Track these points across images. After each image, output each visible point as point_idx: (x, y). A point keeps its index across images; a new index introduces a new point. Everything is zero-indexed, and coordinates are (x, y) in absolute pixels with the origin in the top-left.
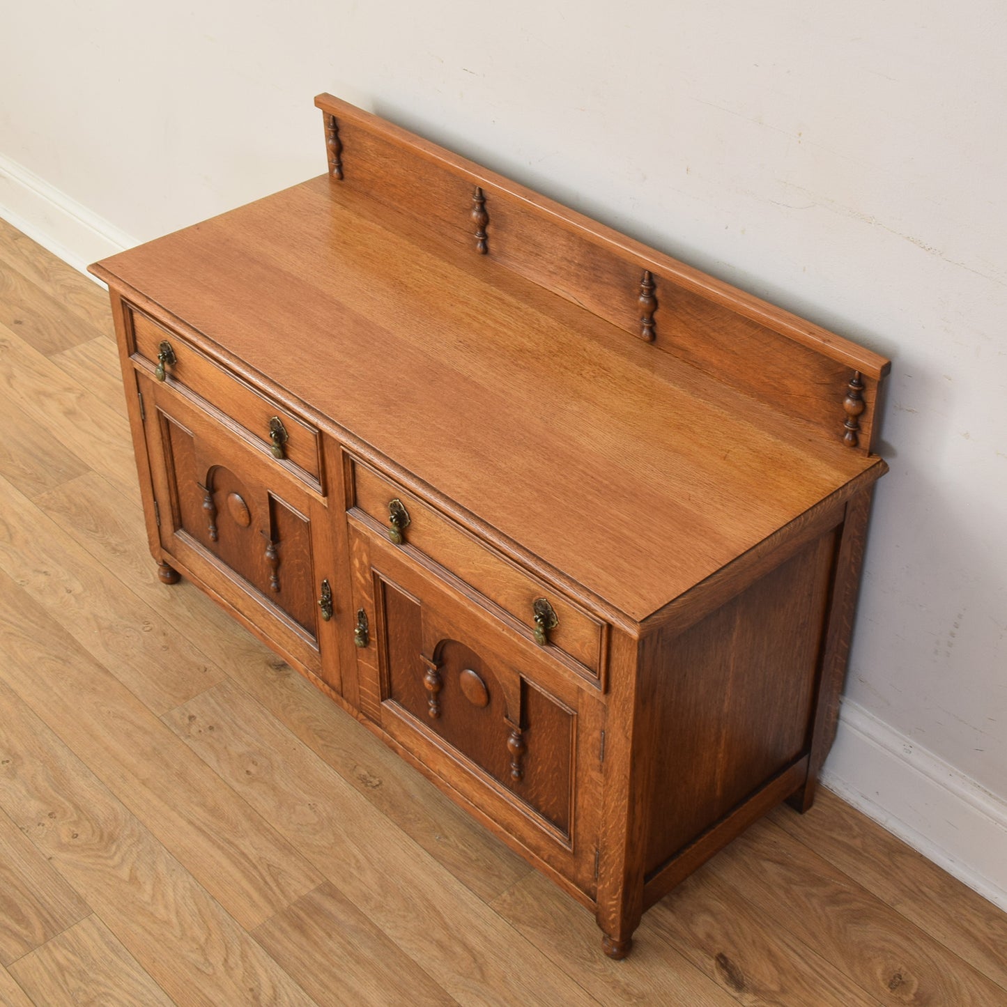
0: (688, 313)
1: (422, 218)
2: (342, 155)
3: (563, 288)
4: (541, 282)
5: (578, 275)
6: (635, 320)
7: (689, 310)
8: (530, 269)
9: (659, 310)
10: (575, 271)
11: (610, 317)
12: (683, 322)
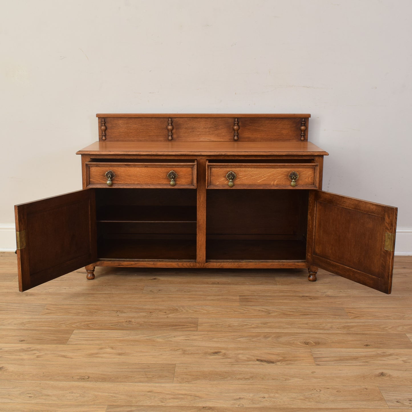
0: (250, 126)
1: (143, 139)
2: (106, 131)
3: (204, 138)
4: (195, 140)
5: (209, 131)
6: (231, 136)
7: (250, 125)
8: (190, 137)
9: (240, 129)
10: (208, 131)
11: (222, 139)
12: (249, 129)
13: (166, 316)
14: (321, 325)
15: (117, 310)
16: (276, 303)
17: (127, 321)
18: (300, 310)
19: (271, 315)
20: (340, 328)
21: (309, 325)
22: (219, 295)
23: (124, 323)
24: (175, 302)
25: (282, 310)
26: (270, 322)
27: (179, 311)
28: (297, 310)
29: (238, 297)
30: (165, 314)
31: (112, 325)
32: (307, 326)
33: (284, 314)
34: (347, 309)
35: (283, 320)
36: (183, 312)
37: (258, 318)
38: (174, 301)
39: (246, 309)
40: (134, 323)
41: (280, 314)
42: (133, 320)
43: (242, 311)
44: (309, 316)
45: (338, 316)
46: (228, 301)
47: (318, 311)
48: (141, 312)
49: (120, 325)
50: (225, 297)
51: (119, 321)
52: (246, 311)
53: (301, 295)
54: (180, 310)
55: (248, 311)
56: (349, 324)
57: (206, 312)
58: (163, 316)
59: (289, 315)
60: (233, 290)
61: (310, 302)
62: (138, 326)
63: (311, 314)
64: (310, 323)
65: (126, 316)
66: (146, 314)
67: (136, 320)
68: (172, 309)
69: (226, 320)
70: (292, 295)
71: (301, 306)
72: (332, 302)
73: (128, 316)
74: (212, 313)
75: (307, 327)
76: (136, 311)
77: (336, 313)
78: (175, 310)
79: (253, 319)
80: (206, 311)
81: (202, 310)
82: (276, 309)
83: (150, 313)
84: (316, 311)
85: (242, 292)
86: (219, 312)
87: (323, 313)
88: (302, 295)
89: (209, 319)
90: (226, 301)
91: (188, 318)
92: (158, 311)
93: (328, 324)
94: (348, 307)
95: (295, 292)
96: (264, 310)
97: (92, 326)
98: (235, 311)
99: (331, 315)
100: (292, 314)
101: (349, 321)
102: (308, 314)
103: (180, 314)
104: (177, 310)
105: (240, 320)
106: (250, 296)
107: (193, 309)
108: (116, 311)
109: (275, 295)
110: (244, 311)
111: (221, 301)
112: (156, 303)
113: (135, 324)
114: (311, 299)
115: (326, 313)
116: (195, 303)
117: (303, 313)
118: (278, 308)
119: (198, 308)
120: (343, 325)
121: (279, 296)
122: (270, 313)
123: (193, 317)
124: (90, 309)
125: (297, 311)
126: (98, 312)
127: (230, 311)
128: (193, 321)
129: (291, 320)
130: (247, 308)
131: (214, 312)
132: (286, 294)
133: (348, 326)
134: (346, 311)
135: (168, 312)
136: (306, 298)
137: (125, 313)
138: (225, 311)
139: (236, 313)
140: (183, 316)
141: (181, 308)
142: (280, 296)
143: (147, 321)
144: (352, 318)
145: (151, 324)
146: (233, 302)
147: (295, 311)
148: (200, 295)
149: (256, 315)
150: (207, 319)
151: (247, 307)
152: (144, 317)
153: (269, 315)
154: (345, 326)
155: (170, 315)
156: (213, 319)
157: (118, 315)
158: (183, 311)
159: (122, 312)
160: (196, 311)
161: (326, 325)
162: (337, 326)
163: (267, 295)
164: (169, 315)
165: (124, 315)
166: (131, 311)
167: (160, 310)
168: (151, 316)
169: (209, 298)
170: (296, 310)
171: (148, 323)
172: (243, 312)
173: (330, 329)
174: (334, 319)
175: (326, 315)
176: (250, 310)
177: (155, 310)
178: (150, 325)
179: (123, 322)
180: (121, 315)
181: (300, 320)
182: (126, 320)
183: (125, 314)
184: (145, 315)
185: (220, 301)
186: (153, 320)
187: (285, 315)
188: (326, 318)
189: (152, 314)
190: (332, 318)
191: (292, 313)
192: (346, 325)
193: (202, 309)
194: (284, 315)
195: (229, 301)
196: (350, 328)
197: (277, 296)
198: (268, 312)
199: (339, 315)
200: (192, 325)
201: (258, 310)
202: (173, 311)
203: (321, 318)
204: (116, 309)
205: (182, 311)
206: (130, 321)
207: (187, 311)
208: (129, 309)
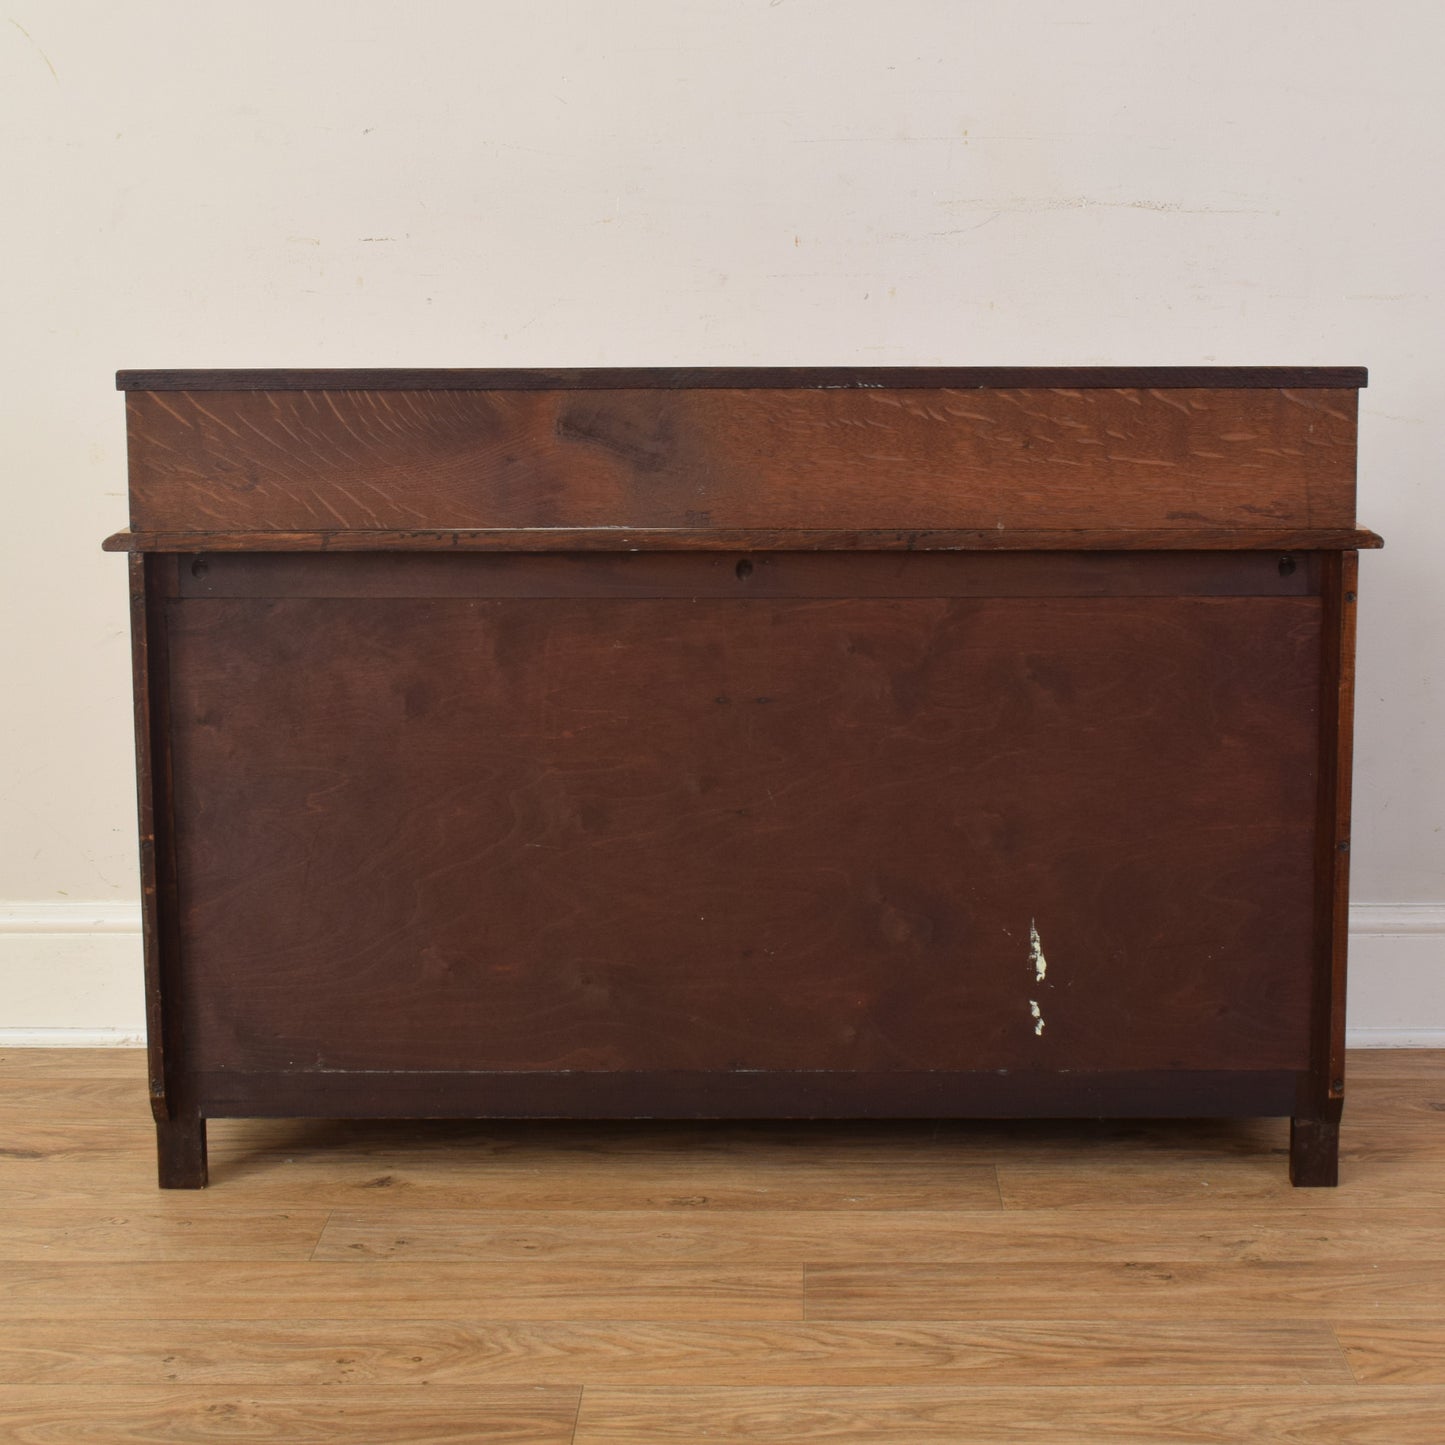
13: (416, 1379)
14: (1206, 1417)
15: (168, 1351)
16: (989, 1301)
17: (213, 1408)
18: (1106, 1336)
19: (957, 1366)
20: (1303, 1432)
21: (1149, 1418)
22: (699, 1266)
23: (197, 1418)
24: (474, 1302)
25: (1018, 1341)
26: (950, 1405)
27: (489, 1349)
28: (1094, 1339)
29: (798, 1276)
30: (413, 1366)
31: (133, 1432)
32: (1140, 1422)
33: (1024, 1360)
34: (1347, 1332)
35: (1017, 1391)
36: (510, 1355)
37: (890, 1385)
38: (469, 1299)
39: (831, 1339)
40: (248, 1419)
41: (1003, 1361)
42: (246, 1402)
43: (811, 1346)
44: (1151, 1370)
45: (1299, 1370)
46: (746, 1296)
47: (1197, 1344)
48: (294, 1359)
49: (174, 1430)
50: (734, 1274)
51: (175, 1408)
52: (831, 1349)
53: (1119, 1258)
54: (492, 1345)
55: (840, 1345)
56: (1348, 1411)
57: (625, 1353)
58: (406, 1380)
59: (1052, 1363)
60: (777, 1238)
61: (1161, 1293)
62: (269, 1432)
63: (1159, 1359)
64: (1150, 1405)
65: (214, 1380)
66: (315, 1371)
67: (260, 1402)
68: (452, 1339)
69: (723, 1394)
70: (1073, 1257)
71: (1114, 1318)
72: (1272, 1297)
73: (220, 1381)
74: (660, 1358)
75: (1137, 1426)
76: (270, 1351)
77: (1288, 1351)
78: (468, 1347)
79: (864, 1390)
80: (629, 1348)
81: (610, 1347)
82: (984, 1335)
83: (340, 1361)
84: (1188, 1343)
85: (822, 1249)
86: (695, 1353)
87: (1224, 1351)
88: (1127, 1260)
89: (636, 1392)
90: (737, 1296)
91: (530, 1387)
92: (381, 1351)
93: (1243, 1410)
94: (1355, 1318)
95: (1090, 1241)
96: (921, 1342)
97: (33, 1432)
98: (775, 1348)
99: (1263, 1362)
100: (1063, 1361)
101: (1350, 1391)
102: (1144, 1362)
103: (493, 1369)
104: (477, 1344)
105: (798, 1392)
106: (861, 1265)
107: (563, 1340)
108: (166, 1357)
109: (987, 1260)
110: (823, 1348)
111: (709, 1295)
112: (374, 1310)
113: (257, 1420)
114: (1170, 1277)
115: (1241, 1351)
116: (577, 1306)
117: (1117, 1355)
118: (995, 1329)
119: (589, 1336)
120: (1317, 1416)
121: (1006, 1264)
122: (951, 1358)
123: (557, 1381)
124: (30, 1345)
125: (1094, 1343)
126: (71, 1360)
127: (750, 1349)
128: (556, 1402)
129: (1056, 1390)
130: (837, 1333)
131: (665, 1352)
132: (1043, 1256)
133: (1345, 1420)
134: (1341, 1341)
135: (430, 1356)
136: (1142, 1273)
137: (209, 1363)
138: (722, 1350)
139: (778, 1356)
140: (508, 1377)
141: (501, 1335)
142: (1014, 1264)
143: (320, 1405)
144: (1366, 1378)
145: (338, 1420)
146: (772, 1301)
147: (1083, 1342)
148: (606, 1265)
149: (883, 1370)
150: (630, 1391)
151: (837, 1325)
152: (307, 1384)
153: (948, 1367)
154: (1330, 1418)
155: (441, 1375)
156: (656, 1392)
157: (173, 1376)
158: (509, 1351)
159: (198, 1360)
160: (574, 1351)
161: (1235, 1416)
162: (1289, 1421)
163: (945, 1261)
164: (434, 1370)
165: (204, 1374)
166: (241, 1352)
167: (393, 1349)
168: (344, 1378)
169: (649, 1279)
170: (1086, 1338)
171: (325, 1415)
172: (813, 1352)
173: (1253, 1435)
174: (1279, 1383)
175: (1236, 1362)
176: (855, 1341)
177: (367, 1345)
178: (332, 1426)
179: (193, 1413)
180: (185, 1374)
181: (1101, 1390)
182: (209, 1403)
183: (211, 1369)
184: (312, 1376)
185: (704, 1296)
186: (349, 1402)
187: (1030, 1363)
188: (1237, 1378)
189: (345, 1367)
190: (1267, 1379)
191: (1066, 1356)
192: (1337, 1412)
193: (610, 1340)
194: (1024, 1366)
195: (752, 1297)
196: (1355, 1431)
197: (998, 1265)
198: (944, 1353)
199: (1305, 1364)
200: (549, 1425)
201: (894, 1340)
202: (455, 1351)
203: (1210, 1378)
204: (164, 1346)
205: (505, 1350)
206: (230, 1408)
207: (530, 1349)
208: (235, 1345)
